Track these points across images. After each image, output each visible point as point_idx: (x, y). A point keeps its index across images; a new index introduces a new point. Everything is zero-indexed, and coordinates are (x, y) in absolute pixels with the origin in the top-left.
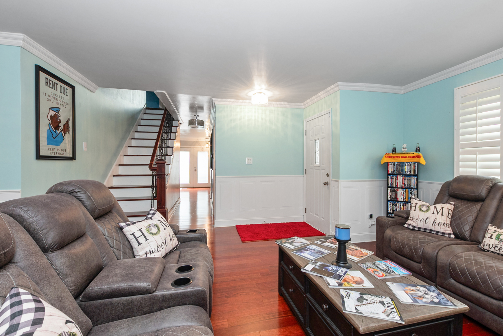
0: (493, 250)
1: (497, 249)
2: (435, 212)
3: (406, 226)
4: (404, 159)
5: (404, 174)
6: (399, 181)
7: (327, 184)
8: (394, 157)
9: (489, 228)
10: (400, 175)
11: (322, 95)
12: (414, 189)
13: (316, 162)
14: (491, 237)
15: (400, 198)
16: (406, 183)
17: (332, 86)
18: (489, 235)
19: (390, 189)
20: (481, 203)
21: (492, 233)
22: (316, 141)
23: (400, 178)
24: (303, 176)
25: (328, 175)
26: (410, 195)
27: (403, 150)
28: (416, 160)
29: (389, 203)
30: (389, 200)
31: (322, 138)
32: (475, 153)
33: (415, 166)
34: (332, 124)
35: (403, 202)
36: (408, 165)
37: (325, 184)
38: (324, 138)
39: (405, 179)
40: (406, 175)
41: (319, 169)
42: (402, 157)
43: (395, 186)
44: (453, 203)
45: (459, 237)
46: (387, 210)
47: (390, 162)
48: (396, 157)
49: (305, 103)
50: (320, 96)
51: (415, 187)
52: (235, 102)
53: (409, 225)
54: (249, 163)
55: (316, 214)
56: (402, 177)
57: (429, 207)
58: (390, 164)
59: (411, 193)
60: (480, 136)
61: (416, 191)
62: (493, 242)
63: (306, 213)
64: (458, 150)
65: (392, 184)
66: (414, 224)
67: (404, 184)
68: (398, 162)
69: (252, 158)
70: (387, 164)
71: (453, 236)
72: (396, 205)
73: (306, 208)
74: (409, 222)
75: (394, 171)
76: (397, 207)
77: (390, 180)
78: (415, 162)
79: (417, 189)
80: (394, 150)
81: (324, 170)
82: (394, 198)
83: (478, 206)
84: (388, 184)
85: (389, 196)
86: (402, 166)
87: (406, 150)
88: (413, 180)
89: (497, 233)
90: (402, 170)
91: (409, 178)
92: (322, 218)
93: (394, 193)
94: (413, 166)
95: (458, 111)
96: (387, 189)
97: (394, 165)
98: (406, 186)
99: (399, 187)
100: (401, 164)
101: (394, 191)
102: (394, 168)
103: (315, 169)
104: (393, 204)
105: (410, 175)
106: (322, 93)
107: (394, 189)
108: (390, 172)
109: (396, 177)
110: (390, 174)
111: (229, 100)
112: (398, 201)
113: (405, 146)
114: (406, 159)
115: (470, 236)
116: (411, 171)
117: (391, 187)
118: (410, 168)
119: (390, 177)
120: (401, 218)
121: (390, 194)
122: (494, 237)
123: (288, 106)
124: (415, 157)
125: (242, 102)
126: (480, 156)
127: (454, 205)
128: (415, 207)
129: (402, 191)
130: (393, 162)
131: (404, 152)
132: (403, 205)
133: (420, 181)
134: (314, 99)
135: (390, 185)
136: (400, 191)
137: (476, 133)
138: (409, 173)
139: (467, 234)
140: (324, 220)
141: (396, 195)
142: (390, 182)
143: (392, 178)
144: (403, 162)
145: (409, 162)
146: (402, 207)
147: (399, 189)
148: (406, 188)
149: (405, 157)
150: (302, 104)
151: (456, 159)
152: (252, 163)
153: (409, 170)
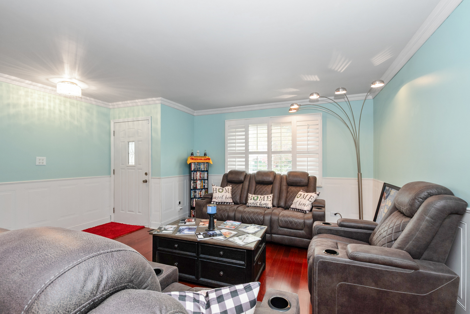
0: (252, 205)
1: (254, 204)
2: (226, 192)
3: (212, 203)
4: (201, 160)
5: (201, 170)
6: (197, 176)
7: (145, 181)
8: (195, 159)
9: (249, 195)
10: (198, 171)
11: (139, 102)
12: (206, 180)
13: (129, 163)
14: (251, 199)
15: (199, 187)
16: (202, 176)
17: (154, 99)
18: (250, 199)
19: (192, 181)
20: (242, 184)
21: (251, 197)
22: (129, 142)
23: (198, 173)
24: (111, 177)
25: (146, 174)
26: (204, 184)
27: (197, 154)
28: (207, 161)
29: (192, 191)
30: (192, 189)
31: (138, 141)
32: (235, 158)
33: (206, 165)
34: (151, 130)
35: (200, 189)
36: (203, 165)
37: (144, 182)
38: (141, 141)
39: (201, 174)
40: (202, 171)
41: (134, 169)
42: (200, 159)
43: (195, 179)
44: (231, 185)
45: (236, 203)
46: (191, 196)
47: (192, 163)
48: (197, 159)
49: (115, 103)
50: (137, 102)
51: (207, 179)
52: (18, 81)
53: (214, 202)
54: (41, 164)
55: (129, 211)
56: (199, 172)
57: (223, 189)
58: (193, 164)
59: (204, 183)
60: (237, 148)
61: (207, 181)
62: (252, 201)
63: (114, 212)
64: (227, 156)
65: (194, 178)
66: (217, 201)
67: (201, 177)
68: (197, 163)
69: (45, 158)
70: (190, 164)
71: (233, 203)
72: (196, 192)
73: (114, 208)
74: (213, 200)
75: (195, 168)
76: (197, 193)
77: (192, 175)
78: (207, 163)
79: (208, 180)
80: (192, 154)
81: (142, 169)
82: (195, 187)
83: (241, 186)
84: (191, 178)
85: (192, 186)
86: (199, 165)
87: (199, 154)
88: (206, 174)
89: (253, 197)
90: (199, 168)
91: (203, 173)
92: (139, 212)
93: (195, 184)
94: (205, 165)
95: (227, 134)
96: (191, 181)
97: (195, 164)
98: (202, 179)
99: (198, 179)
100: (199, 164)
101: (195, 182)
102: (195, 166)
103: (128, 169)
104: (194, 192)
105: (204, 171)
106: (140, 100)
107: (195, 181)
108: (193, 170)
109: (196, 172)
110: (192, 171)
111: (6, 76)
112: (197, 189)
113: (198, 152)
114: (202, 160)
115: (240, 202)
116: (204, 169)
117: (194, 180)
118: (204, 166)
119: (192, 173)
120: (208, 199)
121: (192, 184)
122: (252, 199)
123: (94, 103)
124: (207, 159)
125: (30, 84)
126: (237, 159)
127: (232, 186)
128: (216, 190)
129: (200, 182)
130: (194, 163)
131: (198, 156)
132: (200, 191)
133: (209, 174)
134: (128, 103)
135: (192, 179)
136: (199, 182)
137: (235, 147)
138: (203, 170)
139: (238, 201)
140: (141, 214)
141: (196, 185)
142: (192, 177)
143: (193, 174)
144: (200, 163)
145: (203, 163)
146: (199, 192)
147: (198, 181)
148: (202, 180)
149: (202, 159)
150: (110, 104)
151: (226, 161)
152: (45, 164)
153: (203, 168)
